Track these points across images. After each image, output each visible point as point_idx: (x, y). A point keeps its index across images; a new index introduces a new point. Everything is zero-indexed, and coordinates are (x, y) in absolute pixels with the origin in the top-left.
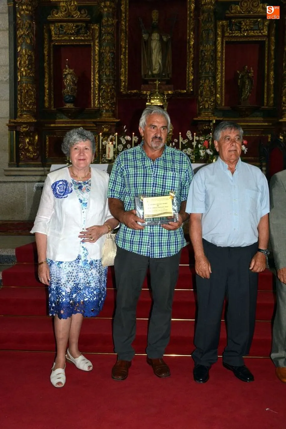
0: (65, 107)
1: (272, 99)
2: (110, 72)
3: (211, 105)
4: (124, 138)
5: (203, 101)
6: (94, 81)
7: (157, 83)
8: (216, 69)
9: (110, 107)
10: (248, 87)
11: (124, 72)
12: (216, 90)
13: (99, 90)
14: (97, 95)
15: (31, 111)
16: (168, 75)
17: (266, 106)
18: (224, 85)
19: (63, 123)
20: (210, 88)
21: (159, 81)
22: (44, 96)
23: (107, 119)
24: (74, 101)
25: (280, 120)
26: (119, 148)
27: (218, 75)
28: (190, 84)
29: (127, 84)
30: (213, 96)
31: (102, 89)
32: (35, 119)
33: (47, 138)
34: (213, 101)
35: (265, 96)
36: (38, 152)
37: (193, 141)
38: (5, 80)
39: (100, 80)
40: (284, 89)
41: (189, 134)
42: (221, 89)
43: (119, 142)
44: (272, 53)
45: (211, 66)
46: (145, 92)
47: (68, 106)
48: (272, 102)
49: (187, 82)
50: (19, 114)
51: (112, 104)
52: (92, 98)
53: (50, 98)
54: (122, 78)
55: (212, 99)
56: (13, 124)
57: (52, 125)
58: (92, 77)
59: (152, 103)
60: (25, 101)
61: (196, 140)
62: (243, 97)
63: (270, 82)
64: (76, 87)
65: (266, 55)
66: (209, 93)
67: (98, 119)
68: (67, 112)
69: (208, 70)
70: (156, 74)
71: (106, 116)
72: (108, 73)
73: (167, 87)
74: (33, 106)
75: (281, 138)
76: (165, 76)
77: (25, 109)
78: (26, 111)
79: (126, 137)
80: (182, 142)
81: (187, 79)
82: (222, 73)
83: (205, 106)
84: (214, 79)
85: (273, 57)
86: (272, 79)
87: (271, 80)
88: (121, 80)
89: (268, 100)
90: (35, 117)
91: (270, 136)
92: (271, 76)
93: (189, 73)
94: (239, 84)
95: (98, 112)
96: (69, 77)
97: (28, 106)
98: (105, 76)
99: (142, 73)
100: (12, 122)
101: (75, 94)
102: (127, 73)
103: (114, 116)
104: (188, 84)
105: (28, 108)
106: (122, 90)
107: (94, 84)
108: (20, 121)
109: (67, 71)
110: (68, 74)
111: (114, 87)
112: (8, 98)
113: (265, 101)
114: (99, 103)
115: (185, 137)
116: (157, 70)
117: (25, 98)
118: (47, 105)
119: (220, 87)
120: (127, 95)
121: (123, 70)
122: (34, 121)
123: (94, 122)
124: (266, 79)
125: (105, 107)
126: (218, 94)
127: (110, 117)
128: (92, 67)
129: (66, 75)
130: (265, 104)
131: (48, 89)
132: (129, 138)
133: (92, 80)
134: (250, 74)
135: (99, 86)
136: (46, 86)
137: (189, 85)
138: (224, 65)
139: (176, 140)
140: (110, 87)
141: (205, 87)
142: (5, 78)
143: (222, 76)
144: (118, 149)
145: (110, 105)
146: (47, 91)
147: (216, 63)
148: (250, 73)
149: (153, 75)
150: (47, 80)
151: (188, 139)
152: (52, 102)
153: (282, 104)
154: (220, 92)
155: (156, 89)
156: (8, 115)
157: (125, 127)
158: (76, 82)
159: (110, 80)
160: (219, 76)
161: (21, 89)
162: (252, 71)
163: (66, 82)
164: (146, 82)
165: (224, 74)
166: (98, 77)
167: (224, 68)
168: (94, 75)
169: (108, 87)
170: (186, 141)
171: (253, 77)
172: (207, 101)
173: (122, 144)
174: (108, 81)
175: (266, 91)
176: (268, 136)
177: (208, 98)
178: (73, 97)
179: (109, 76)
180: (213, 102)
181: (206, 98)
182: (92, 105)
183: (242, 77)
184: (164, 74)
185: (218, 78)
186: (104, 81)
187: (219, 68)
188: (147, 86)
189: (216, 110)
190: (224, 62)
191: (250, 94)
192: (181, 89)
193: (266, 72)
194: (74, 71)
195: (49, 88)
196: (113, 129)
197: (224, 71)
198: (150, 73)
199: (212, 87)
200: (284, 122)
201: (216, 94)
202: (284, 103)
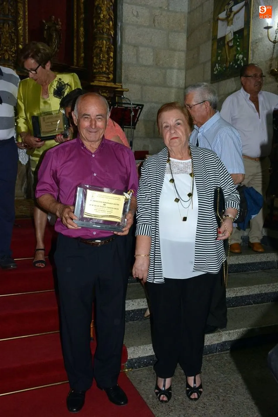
1: (82, 59)
3: (13, 57)
8: (17, 13)
10: (55, 41)
12: (18, 38)
17: (76, 66)
18: (27, 35)
20: (10, 35)
25: (92, 84)
27: (19, 21)
30: (14, 46)
34: (14, 51)
35: (75, 55)
40: (95, 49)
42: (24, 39)
44: (82, 6)
45: (10, 7)
48: (82, 62)
55: (13, 48)
63: (80, 40)
65: (75, 7)
66: (9, 41)
69: (7, 12)
82: (24, 18)
83: (4, 56)
84: (16, 24)
85: (82, 11)
86: (82, 36)
87: (81, 38)
89: (77, 60)
92: (81, 33)
94: (45, 36)
113: (75, 61)
119: (22, 36)
124: (75, 35)
126: (21, 45)
130: (75, 64)
134: (57, 26)
138: (27, 10)
141: (3, 33)
143: (24, 22)
147: (17, 6)
148: (58, 24)
153: (93, 65)
154: (22, 42)
160: (21, 22)
162: (60, 23)
165: (27, 20)
167: (27, 14)
171: (61, 30)
172: (6, 51)
175: (75, 48)
177: (8, 46)
180: (14, 53)
181: (5, 46)
183: (49, 28)
185: (20, 25)
187: (21, 13)
190: (27, 6)
191: (59, 50)
193: (75, 27)
197: (27, 17)
199: (13, 35)
200: (95, 86)
201: (18, 44)
202: (95, 65)
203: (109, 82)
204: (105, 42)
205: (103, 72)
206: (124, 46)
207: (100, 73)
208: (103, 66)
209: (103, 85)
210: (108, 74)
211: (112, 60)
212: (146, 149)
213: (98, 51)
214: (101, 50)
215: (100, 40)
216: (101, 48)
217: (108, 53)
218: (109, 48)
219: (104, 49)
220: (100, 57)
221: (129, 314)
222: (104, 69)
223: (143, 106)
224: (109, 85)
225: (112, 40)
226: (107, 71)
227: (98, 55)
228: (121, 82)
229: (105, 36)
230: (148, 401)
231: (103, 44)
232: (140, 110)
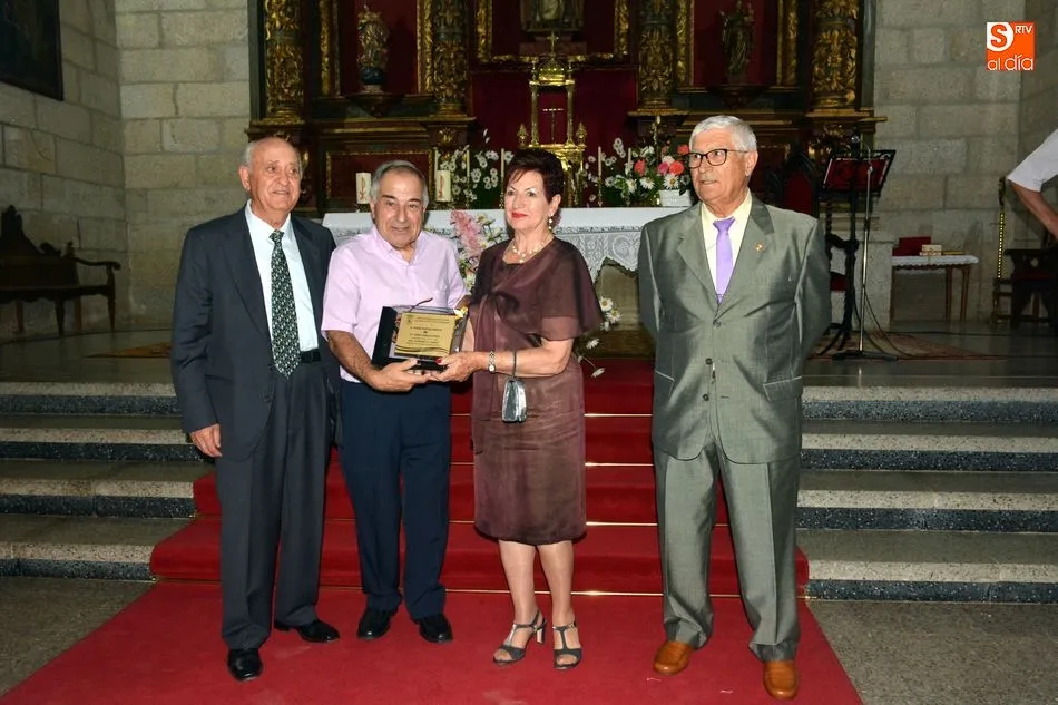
0: (364, 92)
1: (793, 70)
2: (455, 17)
3: (665, 85)
4: (483, 155)
5: (648, 76)
6: (422, 37)
7: (553, 38)
8: (676, 8)
9: (455, 91)
10: (742, 46)
11: (483, 18)
12: (675, 51)
13: (434, 55)
14: (429, 67)
15: (294, 102)
16: (577, 20)
17: (781, 85)
18: (692, 42)
19: (361, 125)
20: (662, 48)
21: (556, 34)
22: (321, 70)
23: (448, 117)
24: (381, 80)
25: (810, 115)
26: (474, 176)
27: (679, 20)
28: (622, 40)
29: (490, 42)
30: (668, 64)
31: (438, 52)
32: (302, 119)
33: (328, 157)
34: (668, 75)
35: (779, 64)
36: (310, 187)
37: (626, 160)
38: (240, 37)
39: (435, 36)
40: (817, 49)
41: (618, 145)
42: (687, 50)
43: (474, 164)
46: (528, 58)
47: (371, 89)
48: (793, 76)
49: (616, 37)
50: (269, 108)
51: (458, 84)
52: (419, 72)
53: (332, 73)
54: (481, 30)
55: (667, 71)
56: (258, 130)
57: (338, 131)
58: (419, 27)
59: (541, 82)
60: (281, 81)
61: (633, 158)
62: (731, 67)
63: (789, 35)
64: (385, 51)
66: (660, 60)
67: (432, 116)
68: (366, 104)
69: (658, 11)
70: (550, 21)
71: (448, 111)
72: (449, 21)
73: (573, 46)
74: (296, 93)
75: (811, 152)
76: (569, 24)
77: (280, 98)
78: (282, 102)
79: (488, 154)
80: (603, 163)
81: (616, 30)
82: (688, 15)
83: (651, 87)
84: (672, 29)
86: (793, 28)
87: (791, 31)
88: (478, 33)
89: (784, 73)
90: (302, 114)
91: (788, 148)
92: (791, 22)
93: (619, 17)
94: (723, 40)
95: (431, 102)
96: (370, 29)
97: (286, 91)
98: (443, 27)
99: (523, 20)
100: (258, 126)
101: (383, 66)
102: (491, 19)
103: (464, 109)
104: (618, 40)
105: (288, 95)
106: (480, 56)
107: (422, 44)
108: (272, 122)
109: (366, 16)
110: (368, 23)
111: (462, 48)
112: (248, 77)
113: (779, 75)
114: (434, 83)
115: (610, 152)
116: (553, 12)
117: (281, 75)
118: (326, 88)
119: (683, 45)
120: (490, 65)
121: (482, 12)
122: (299, 122)
123: (423, 124)
124: (780, 27)
125: (444, 90)
126: (681, 61)
127: (454, 112)
128: (418, 7)
129: (364, 26)
130: (779, 81)
131: (328, 56)
132: (493, 155)
133: (419, 35)
134: (746, 18)
135: (433, 48)
136: (325, 49)
137: (620, 44)
139: (592, 159)
140: (455, 49)
141: (651, 47)
142: (240, 34)
143: (688, 23)
144: (471, 178)
145: (455, 86)
146: (327, 59)
148: (747, 15)
149: (545, 23)
150: (325, 37)
151: (617, 156)
152: (337, 83)
153: (813, 80)
154: (683, 57)
155: (550, 51)
156: (248, 112)
157: (485, 132)
158: (385, 40)
159: (454, 33)
160: (683, 22)
161: (271, 57)
162: (751, 12)
163: (365, 40)
164: (530, 38)
165: (692, 17)
166: (431, 28)
167: (692, 6)
168: (422, 25)
169: (449, 50)
170: (613, 160)
171: (753, 23)
172: (655, 76)
173: (480, 168)
174: (451, 36)
175: (779, 53)
176: (784, 149)
177: (658, 69)
178: (381, 71)
179: (452, 25)
180: (669, 78)
181: (653, 69)
182: (419, 88)
183: (731, 23)
184: (566, 21)
185: (681, 26)
186: (443, 36)
187: (683, 6)
188: (531, 45)
189: (673, 94)
191: (748, 61)
192: (602, 52)
193: (781, 13)
194: (382, 17)
195: (331, 54)
196: (463, 136)
197: (692, 12)
198: (538, 18)
199: (666, 47)
200: (816, 118)
201: (675, 61)
202: (817, 79)
203: (845, 107)
204: (837, 33)
205: (832, 91)
206: (880, 33)
207: (827, 93)
208: (831, 78)
209: (831, 115)
210: (844, 92)
211: (852, 64)
212: (926, 234)
213: (824, 51)
214: (829, 51)
215: (826, 31)
216: (829, 45)
217: (844, 53)
218: (846, 43)
219: (836, 47)
220: (827, 63)
221: (825, 516)
222: (835, 84)
223: (894, 152)
224: (844, 113)
225: (853, 26)
226: (842, 88)
227: (823, 60)
228: (870, 104)
229: (838, 21)
230: (832, 643)
231: (832, 38)
232: (887, 162)
